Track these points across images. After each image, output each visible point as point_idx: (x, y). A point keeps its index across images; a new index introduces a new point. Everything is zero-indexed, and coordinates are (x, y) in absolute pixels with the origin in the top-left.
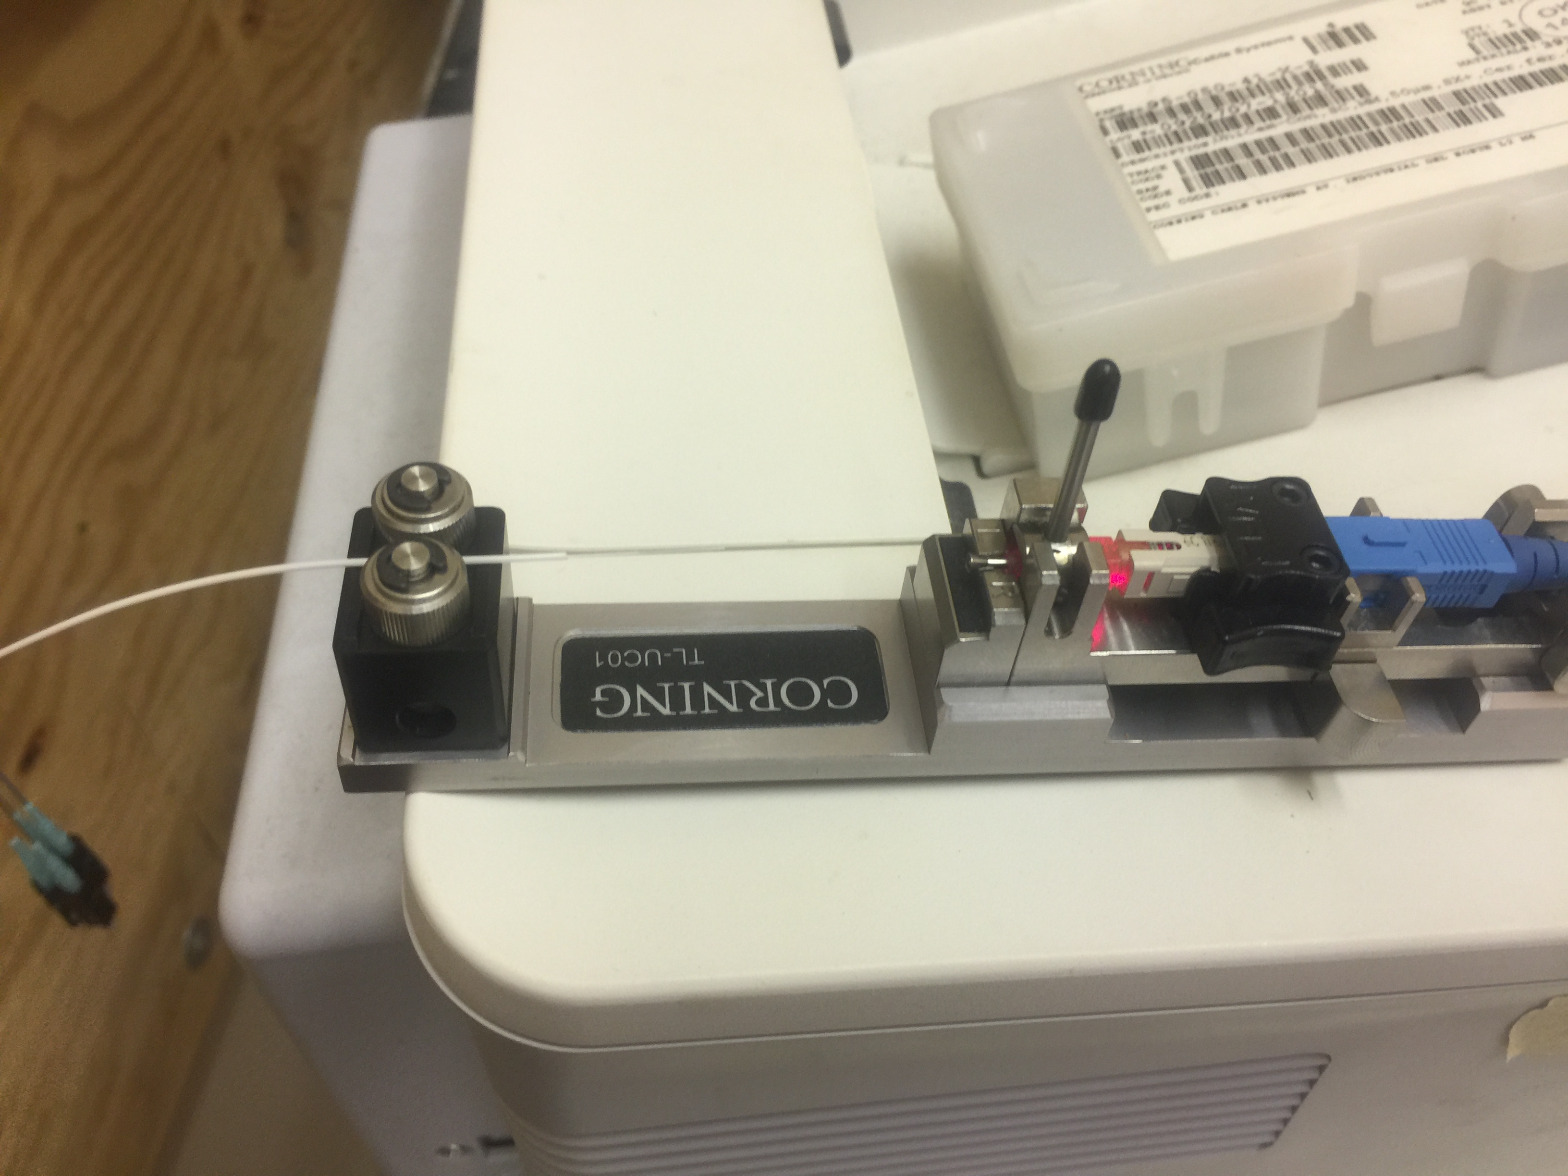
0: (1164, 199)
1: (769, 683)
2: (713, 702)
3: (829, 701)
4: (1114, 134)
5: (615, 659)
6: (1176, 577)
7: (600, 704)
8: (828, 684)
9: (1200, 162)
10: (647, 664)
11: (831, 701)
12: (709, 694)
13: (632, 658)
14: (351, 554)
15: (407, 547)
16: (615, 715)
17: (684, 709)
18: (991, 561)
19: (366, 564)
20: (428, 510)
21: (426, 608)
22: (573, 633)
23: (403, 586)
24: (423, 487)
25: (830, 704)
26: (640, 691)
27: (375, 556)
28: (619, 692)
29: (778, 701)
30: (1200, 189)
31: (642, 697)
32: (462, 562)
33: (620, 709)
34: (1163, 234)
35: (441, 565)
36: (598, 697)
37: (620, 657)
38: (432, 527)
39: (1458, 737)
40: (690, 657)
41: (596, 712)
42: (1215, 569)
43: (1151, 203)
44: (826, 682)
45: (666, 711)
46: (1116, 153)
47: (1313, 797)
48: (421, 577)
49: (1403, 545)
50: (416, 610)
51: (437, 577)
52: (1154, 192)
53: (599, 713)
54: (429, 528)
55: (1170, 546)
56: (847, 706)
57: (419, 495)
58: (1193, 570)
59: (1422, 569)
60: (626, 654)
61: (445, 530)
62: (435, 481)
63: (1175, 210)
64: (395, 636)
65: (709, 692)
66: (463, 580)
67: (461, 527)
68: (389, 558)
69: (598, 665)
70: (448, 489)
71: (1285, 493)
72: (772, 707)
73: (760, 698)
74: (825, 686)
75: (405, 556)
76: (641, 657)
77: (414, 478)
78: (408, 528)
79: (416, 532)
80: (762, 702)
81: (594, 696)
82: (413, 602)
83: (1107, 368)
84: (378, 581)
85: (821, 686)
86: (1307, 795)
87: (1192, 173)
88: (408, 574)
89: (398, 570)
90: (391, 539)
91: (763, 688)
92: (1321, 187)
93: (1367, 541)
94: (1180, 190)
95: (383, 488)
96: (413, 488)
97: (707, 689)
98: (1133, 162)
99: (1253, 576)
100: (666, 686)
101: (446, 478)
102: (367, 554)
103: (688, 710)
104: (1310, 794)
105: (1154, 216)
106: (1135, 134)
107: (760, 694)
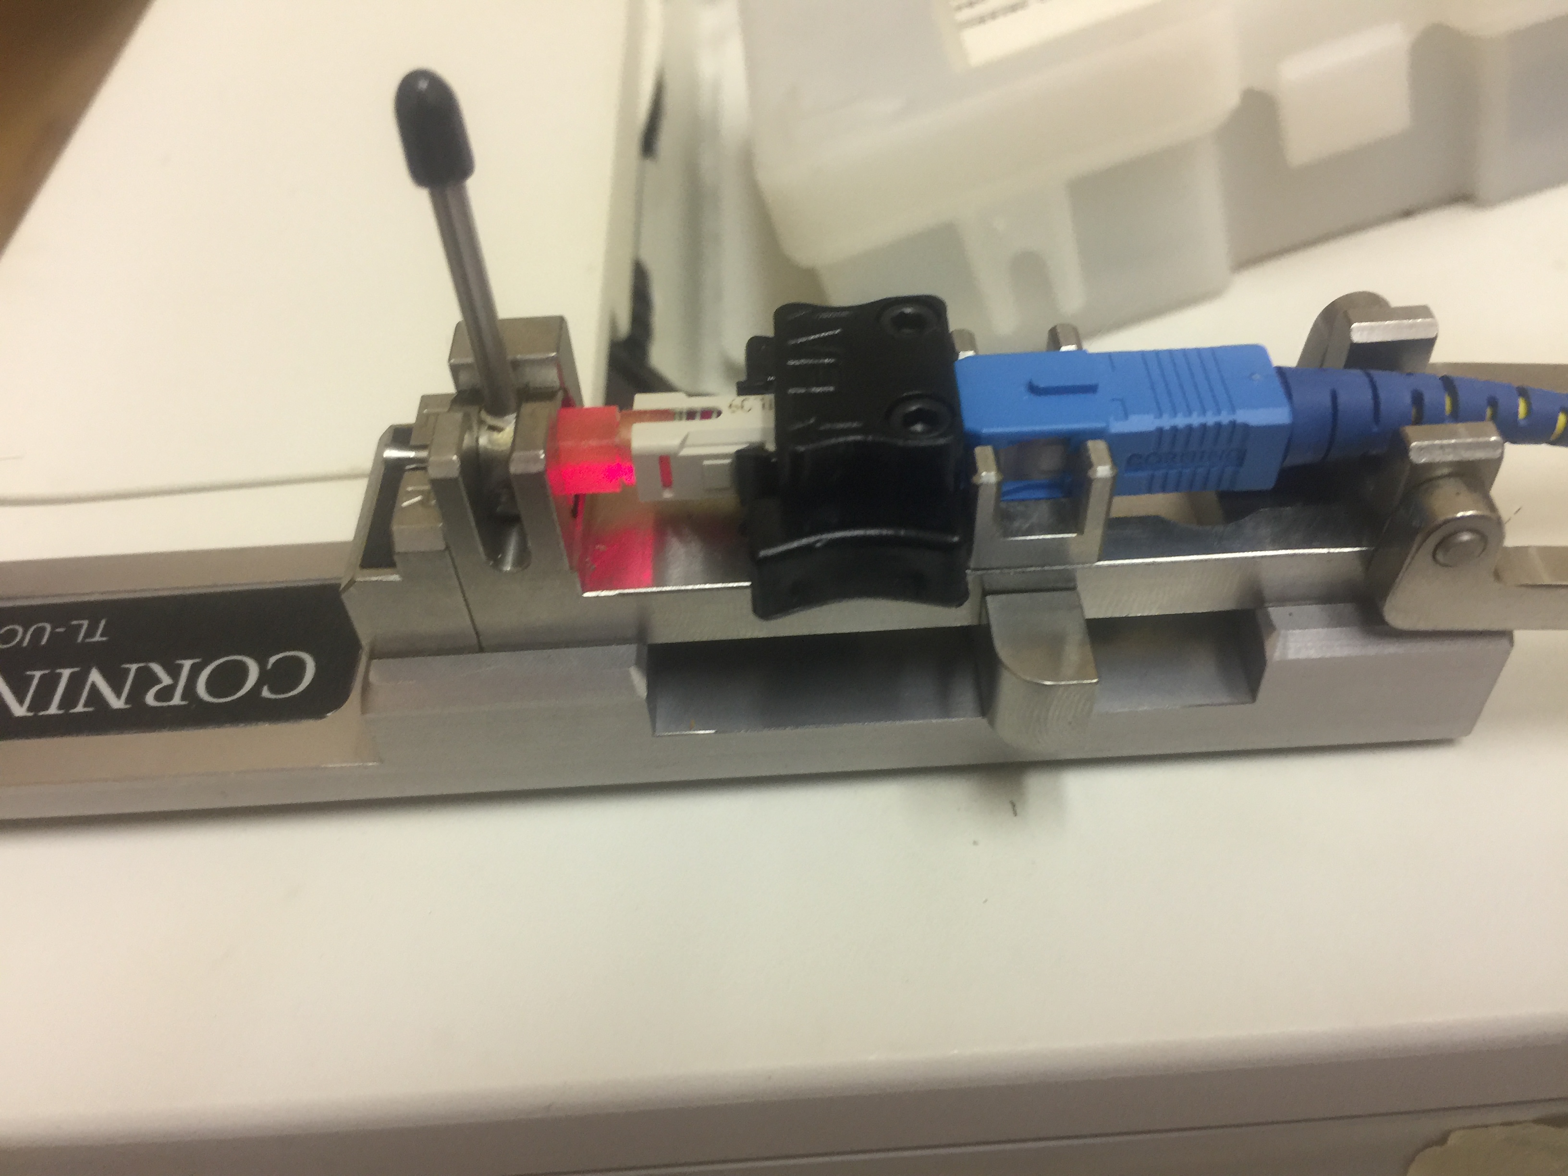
3: (267, 688)
6: (707, 462)
8: (274, 664)
10: (25, 643)
11: (271, 688)
12: (93, 685)
13: (9, 637)
17: (48, 708)
25: (267, 692)
29: (191, 692)
39: (1246, 709)
40: (90, 633)
42: (769, 445)
44: (271, 660)
45: (21, 711)
47: (1018, 811)
49: (1091, 389)
55: (706, 414)
56: (291, 694)
58: (736, 448)
59: (1118, 427)
60: (3, 631)
65: (96, 681)
71: (903, 321)
72: (179, 700)
73: (165, 687)
74: (269, 666)
76: (22, 634)
80: (167, 693)
83: (423, 85)
85: (262, 663)
86: (1010, 806)
91: (175, 673)
93: (1034, 389)
97: (94, 677)
99: (801, 449)
100: (38, 675)
103: (53, 709)
104: (1014, 805)
107: (166, 680)
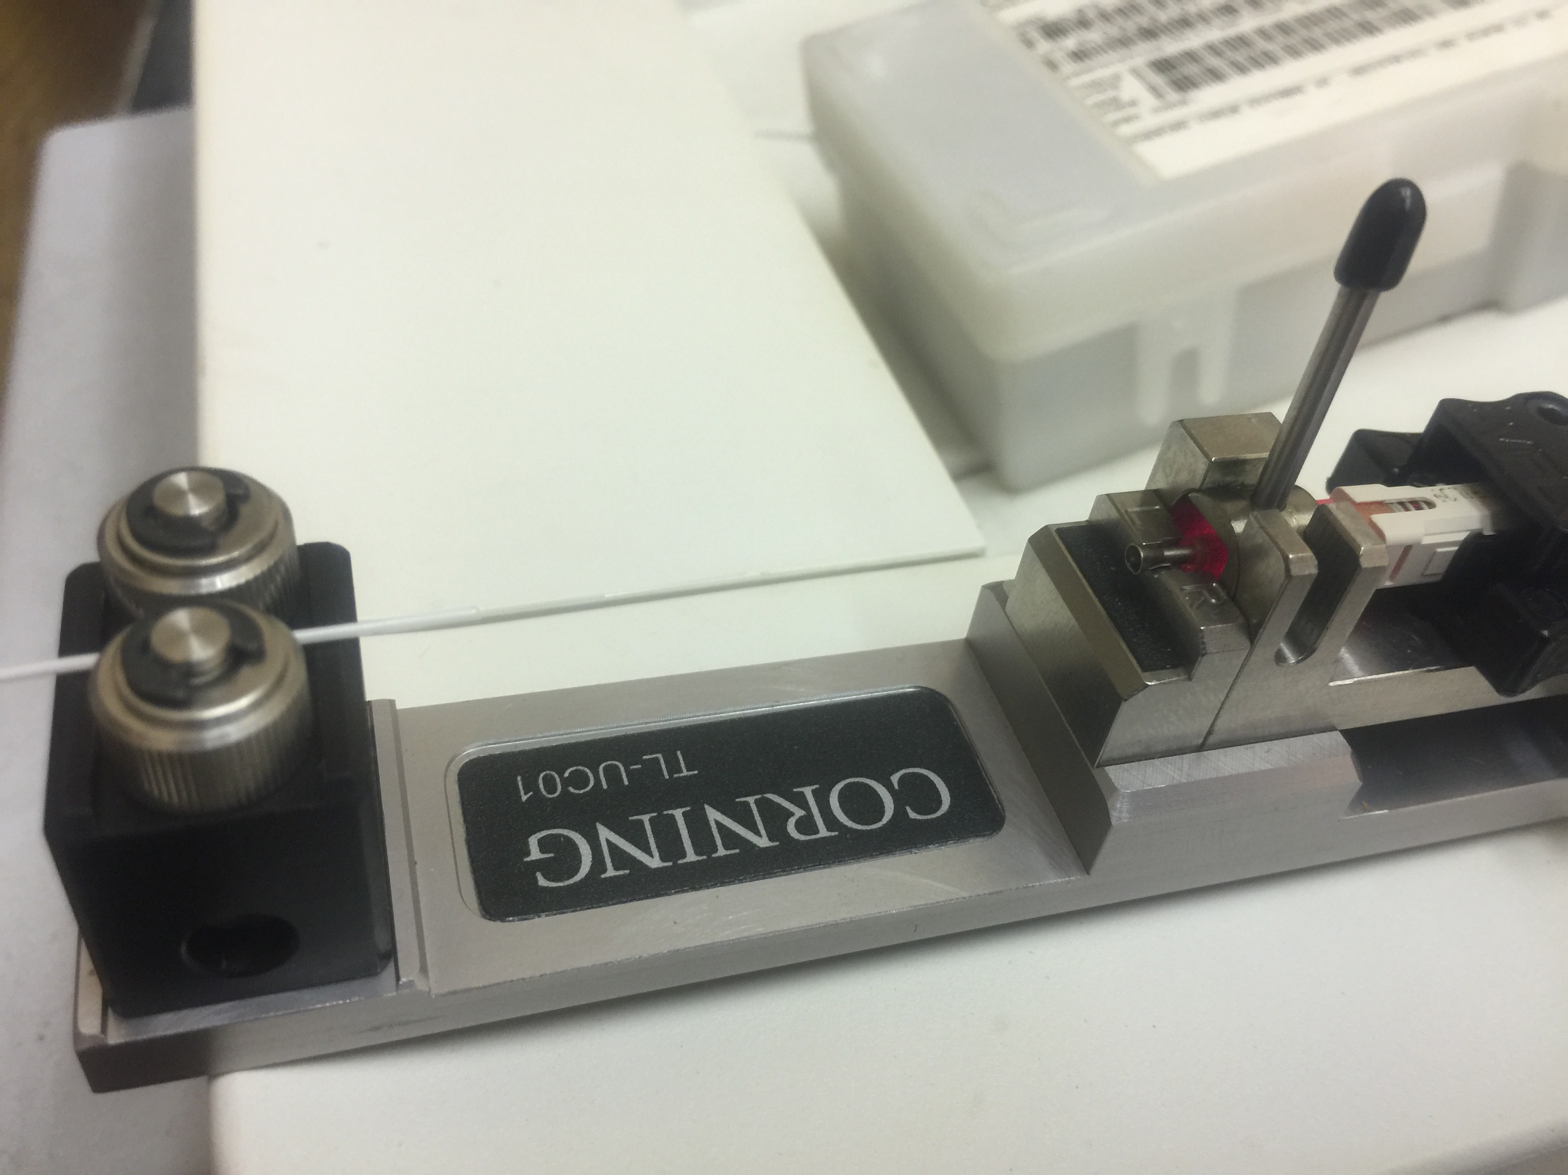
0: (1131, 111)
1: (808, 791)
2: (730, 838)
3: (908, 809)
4: (1044, 46)
5: (550, 785)
6: (1438, 550)
7: (538, 865)
8: (899, 783)
9: (1163, 66)
10: (605, 786)
11: (913, 809)
12: (717, 822)
13: (579, 780)
14: (66, 648)
15: (181, 618)
16: (571, 881)
17: (684, 855)
18: (1168, 553)
19: (98, 665)
20: (210, 550)
21: (234, 733)
22: (472, 751)
23: (180, 694)
24: (197, 508)
25: (913, 815)
26: (604, 834)
27: (114, 647)
28: (570, 841)
29: (831, 822)
30: (1173, 96)
31: (608, 841)
32: (294, 641)
33: (576, 871)
34: (1146, 149)
35: (252, 646)
36: (535, 854)
37: (558, 780)
38: (223, 582)
40: (674, 767)
41: (536, 880)
42: (1488, 532)
43: (1113, 116)
44: (895, 779)
45: (654, 862)
46: (1052, 65)
48: (215, 674)
50: (213, 738)
51: (246, 672)
52: (1116, 103)
53: (542, 882)
54: (213, 584)
55: (1417, 504)
56: (939, 814)
57: (190, 524)
58: (1461, 537)
60: (566, 775)
61: (248, 584)
62: (220, 498)
63: (1150, 121)
64: (169, 794)
65: (717, 819)
66: (298, 675)
67: (279, 578)
68: (145, 646)
69: (524, 798)
70: (245, 510)
72: (823, 832)
73: (801, 818)
75: (179, 636)
76: (594, 776)
77: (179, 494)
78: (172, 587)
79: (193, 592)
80: (806, 825)
81: (528, 854)
82: (202, 725)
83: (1407, 193)
84: (127, 692)
85: (889, 786)
87: (1158, 80)
88: (188, 670)
89: (165, 665)
90: (141, 613)
91: (801, 801)
92: (1322, 82)
94: (1148, 100)
95: (119, 519)
96: (176, 511)
97: (713, 815)
98: (1077, 74)
100: (646, 818)
101: (240, 492)
102: (96, 644)
103: (691, 856)
105: (1126, 130)
106: (1070, 42)
107: (799, 813)
